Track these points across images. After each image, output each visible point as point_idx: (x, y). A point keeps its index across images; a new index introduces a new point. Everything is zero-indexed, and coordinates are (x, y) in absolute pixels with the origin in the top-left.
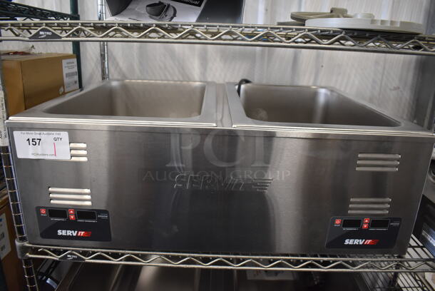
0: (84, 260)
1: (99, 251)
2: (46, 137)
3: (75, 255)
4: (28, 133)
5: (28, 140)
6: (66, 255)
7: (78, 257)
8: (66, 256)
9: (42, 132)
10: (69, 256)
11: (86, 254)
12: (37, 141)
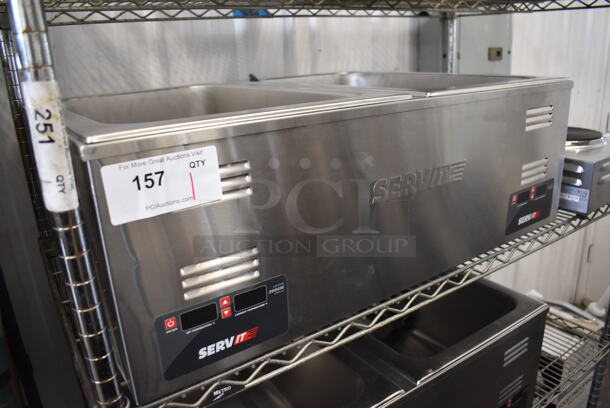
0: (242, 386)
1: (266, 359)
2: (173, 165)
3: (226, 385)
4: (133, 166)
5: (137, 179)
6: (212, 393)
7: (234, 386)
8: (211, 396)
9: (165, 156)
10: (216, 393)
11: (245, 374)
12: (156, 178)
